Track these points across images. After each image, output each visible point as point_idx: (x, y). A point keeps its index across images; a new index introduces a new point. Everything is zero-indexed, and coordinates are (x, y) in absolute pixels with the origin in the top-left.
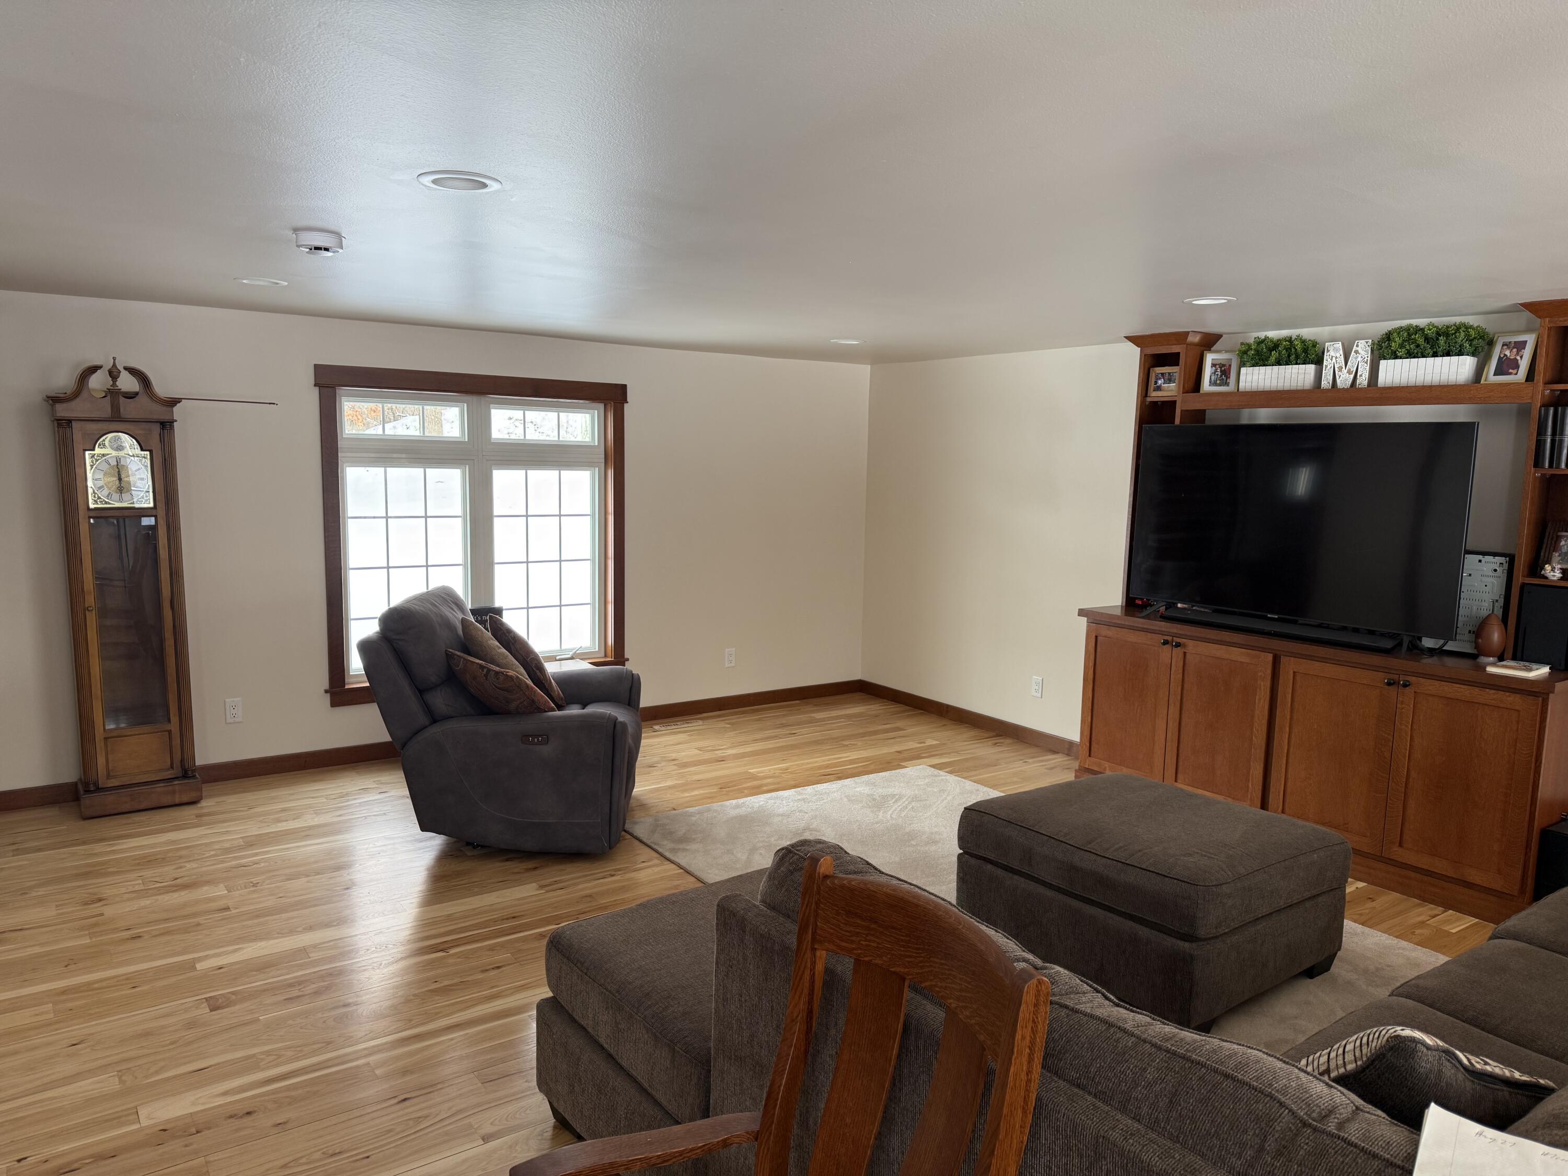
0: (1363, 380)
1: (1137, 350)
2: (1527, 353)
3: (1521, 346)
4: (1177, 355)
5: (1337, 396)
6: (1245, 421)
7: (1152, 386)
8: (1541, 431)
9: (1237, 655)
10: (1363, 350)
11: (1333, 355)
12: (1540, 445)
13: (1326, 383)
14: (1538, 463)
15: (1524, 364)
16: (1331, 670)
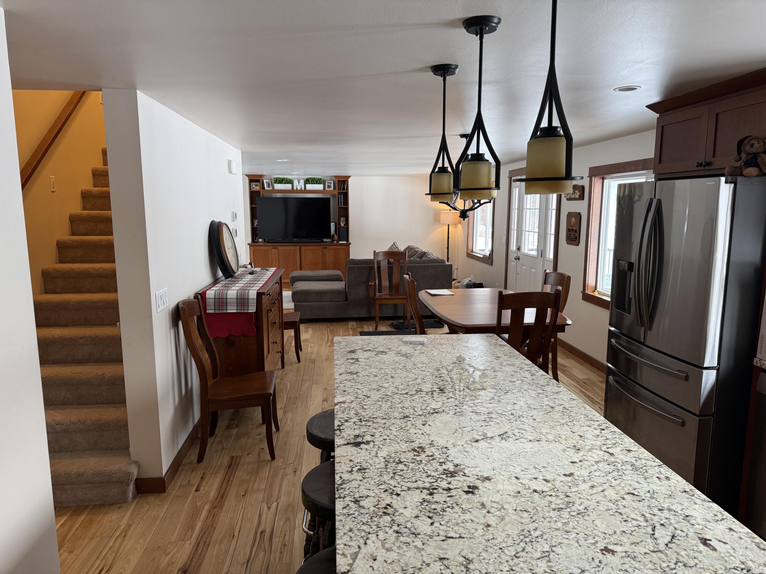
0: (303, 188)
1: (248, 178)
2: (332, 184)
3: (331, 183)
4: (259, 180)
5: (298, 191)
6: (274, 197)
7: (252, 187)
8: (338, 199)
9: (292, 248)
10: (302, 182)
11: (296, 183)
12: (338, 201)
13: (295, 188)
14: (339, 205)
15: (332, 186)
16: (312, 247)
